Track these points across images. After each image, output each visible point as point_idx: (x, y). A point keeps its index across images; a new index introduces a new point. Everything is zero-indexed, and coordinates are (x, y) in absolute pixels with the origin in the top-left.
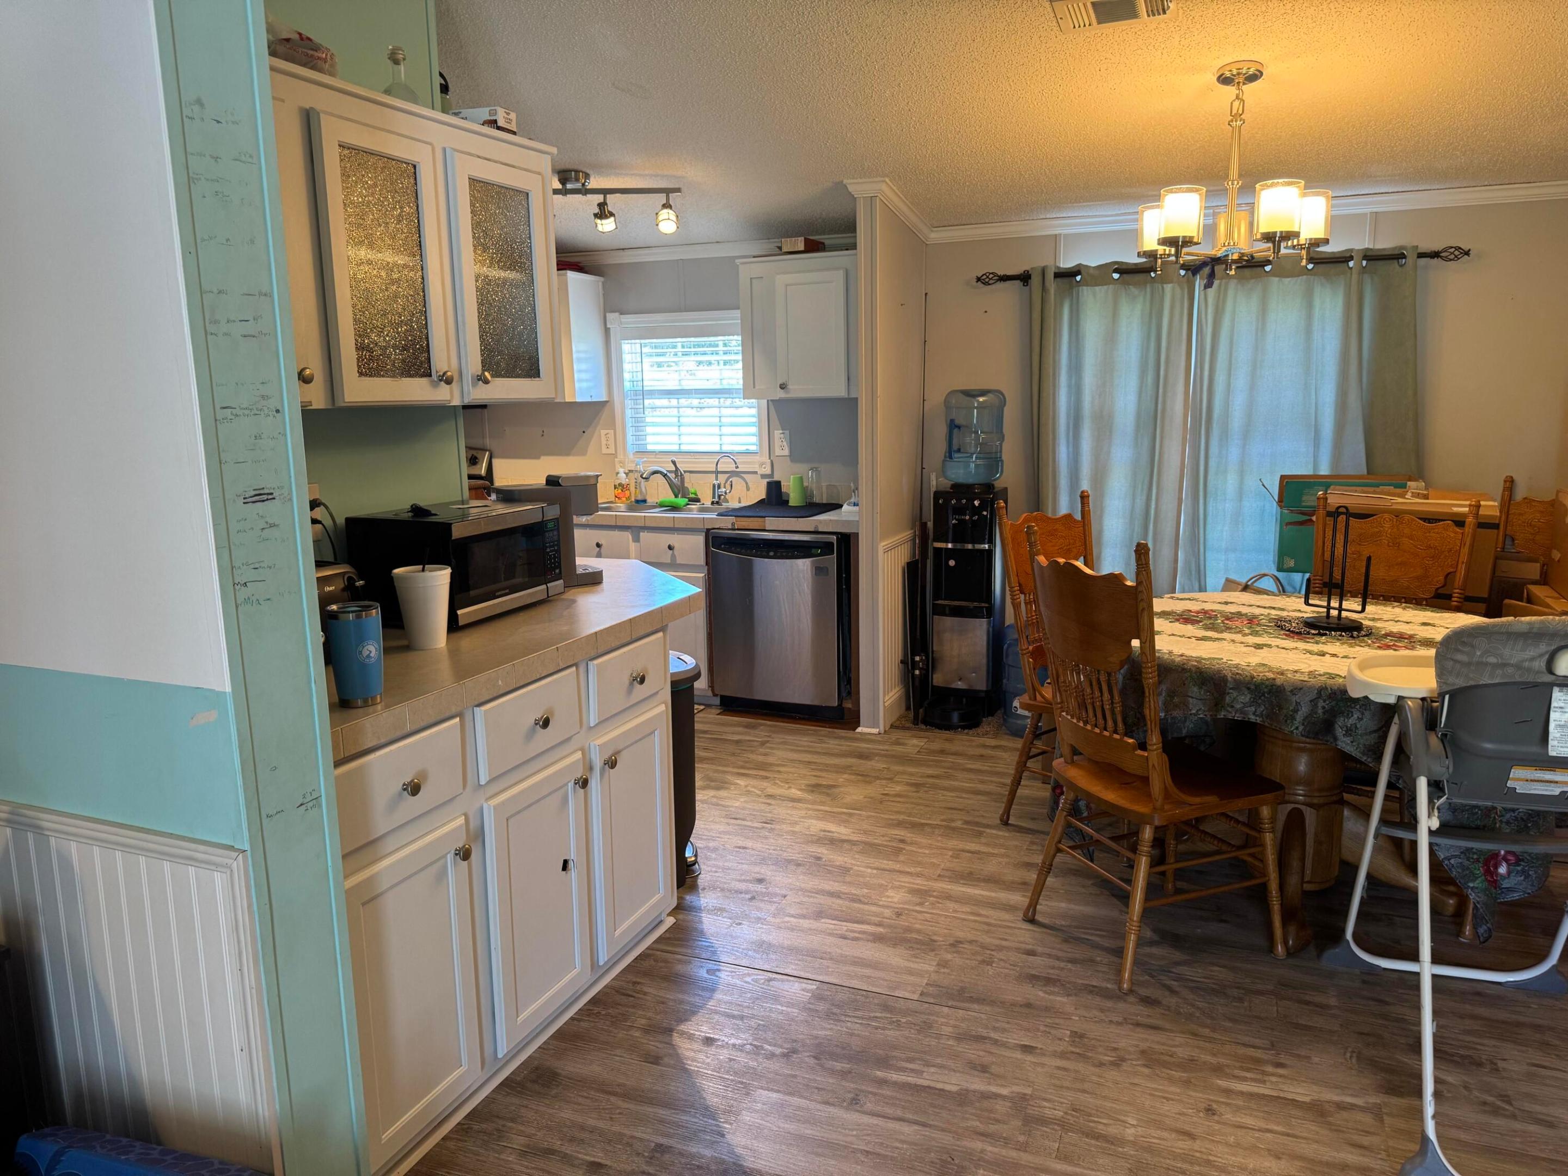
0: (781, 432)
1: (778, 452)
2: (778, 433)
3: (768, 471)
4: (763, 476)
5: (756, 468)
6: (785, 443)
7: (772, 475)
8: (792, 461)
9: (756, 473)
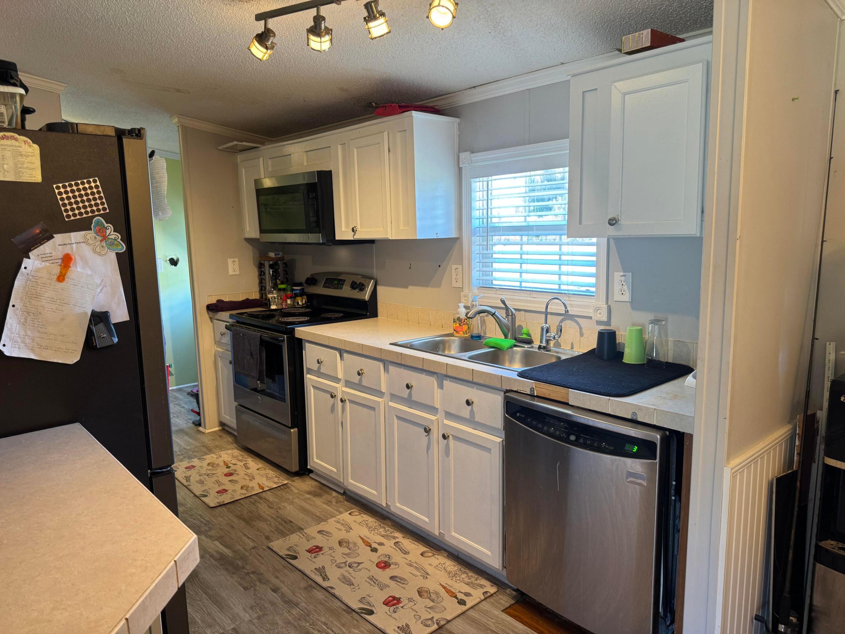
0: (622, 274)
1: (617, 296)
2: (618, 276)
3: (604, 318)
4: (599, 323)
5: (590, 312)
6: (625, 287)
7: (608, 323)
8: (633, 308)
9: (590, 318)
